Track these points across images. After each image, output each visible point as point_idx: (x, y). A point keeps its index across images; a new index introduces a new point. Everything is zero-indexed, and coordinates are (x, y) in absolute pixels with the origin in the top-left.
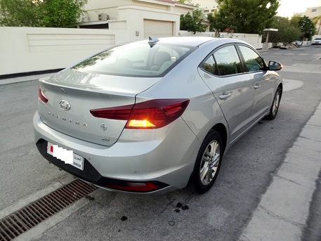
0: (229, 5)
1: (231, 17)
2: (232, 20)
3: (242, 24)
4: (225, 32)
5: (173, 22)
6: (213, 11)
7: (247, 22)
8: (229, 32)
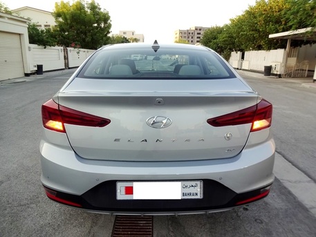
0: (69, 21)
1: (72, 33)
2: (73, 36)
3: (84, 40)
4: (71, 47)
5: (20, 34)
6: (46, 26)
7: (89, 39)
8: (75, 47)
